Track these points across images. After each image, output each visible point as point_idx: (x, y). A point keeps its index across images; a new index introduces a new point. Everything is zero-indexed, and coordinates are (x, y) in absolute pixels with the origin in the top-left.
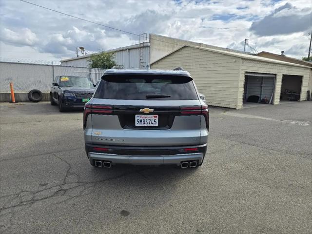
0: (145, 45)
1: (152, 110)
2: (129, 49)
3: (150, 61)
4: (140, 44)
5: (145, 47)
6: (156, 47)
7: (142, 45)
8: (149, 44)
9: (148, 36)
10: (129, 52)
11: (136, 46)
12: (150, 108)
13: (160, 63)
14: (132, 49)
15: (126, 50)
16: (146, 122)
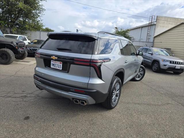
0: (152, 24)
1: (56, 58)
2: (142, 27)
3: (154, 35)
4: (149, 23)
5: (153, 25)
6: (161, 25)
7: (150, 24)
8: (155, 23)
9: (156, 18)
10: (142, 29)
11: (146, 25)
12: (56, 57)
13: (161, 36)
14: (144, 27)
15: (140, 28)
16: (56, 66)
